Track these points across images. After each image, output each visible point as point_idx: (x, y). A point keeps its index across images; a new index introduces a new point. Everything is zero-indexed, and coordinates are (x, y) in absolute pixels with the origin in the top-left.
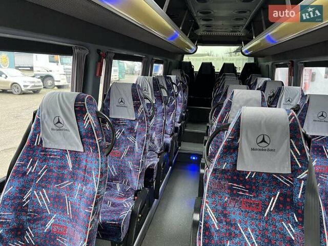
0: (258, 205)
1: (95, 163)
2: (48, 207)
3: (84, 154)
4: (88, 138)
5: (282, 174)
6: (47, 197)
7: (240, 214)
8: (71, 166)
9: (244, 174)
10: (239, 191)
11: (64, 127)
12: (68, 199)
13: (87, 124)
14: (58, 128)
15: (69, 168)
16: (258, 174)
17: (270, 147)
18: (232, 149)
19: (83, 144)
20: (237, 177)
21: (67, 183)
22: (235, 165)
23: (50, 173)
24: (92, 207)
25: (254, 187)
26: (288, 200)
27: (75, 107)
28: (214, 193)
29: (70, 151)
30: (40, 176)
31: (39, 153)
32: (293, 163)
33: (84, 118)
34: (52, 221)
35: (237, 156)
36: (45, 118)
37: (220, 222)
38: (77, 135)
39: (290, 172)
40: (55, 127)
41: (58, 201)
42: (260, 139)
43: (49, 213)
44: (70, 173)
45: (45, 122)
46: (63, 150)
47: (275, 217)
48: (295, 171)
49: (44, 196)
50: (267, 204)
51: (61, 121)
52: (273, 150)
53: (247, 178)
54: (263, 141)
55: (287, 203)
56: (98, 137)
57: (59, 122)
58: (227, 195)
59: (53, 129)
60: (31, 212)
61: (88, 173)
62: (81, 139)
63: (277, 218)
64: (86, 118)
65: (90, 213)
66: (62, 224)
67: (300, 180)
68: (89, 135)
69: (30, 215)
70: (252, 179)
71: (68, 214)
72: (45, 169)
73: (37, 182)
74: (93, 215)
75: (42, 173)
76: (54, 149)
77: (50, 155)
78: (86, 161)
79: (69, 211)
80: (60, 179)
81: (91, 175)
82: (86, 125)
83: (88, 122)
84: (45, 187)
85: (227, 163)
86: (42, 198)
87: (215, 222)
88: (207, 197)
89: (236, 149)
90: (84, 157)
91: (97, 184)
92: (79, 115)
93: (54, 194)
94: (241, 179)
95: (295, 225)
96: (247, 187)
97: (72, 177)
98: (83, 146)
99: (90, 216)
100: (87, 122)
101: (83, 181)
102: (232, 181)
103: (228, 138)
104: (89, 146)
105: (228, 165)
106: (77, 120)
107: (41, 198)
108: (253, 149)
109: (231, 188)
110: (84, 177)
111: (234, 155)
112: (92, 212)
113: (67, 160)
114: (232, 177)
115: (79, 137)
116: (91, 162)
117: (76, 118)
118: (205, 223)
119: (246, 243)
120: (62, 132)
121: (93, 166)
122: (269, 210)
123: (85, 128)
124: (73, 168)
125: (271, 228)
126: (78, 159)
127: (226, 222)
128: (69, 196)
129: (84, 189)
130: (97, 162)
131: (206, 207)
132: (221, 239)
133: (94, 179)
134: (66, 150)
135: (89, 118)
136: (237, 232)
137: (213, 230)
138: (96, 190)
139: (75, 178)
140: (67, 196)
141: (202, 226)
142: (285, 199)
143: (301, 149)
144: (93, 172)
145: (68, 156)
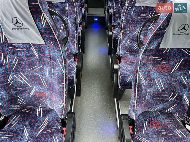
0: (168, 68)
1: (58, 53)
2: (28, 83)
3: (46, 46)
4: (48, 34)
5: (188, 49)
6: (24, 77)
7: (157, 74)
8: (37, 55)
9: (163, 50)
10: (158, 61)
11: (23, 27)
12: (41, 77)
13: (45, 23)
14: (19, 28)
15: (36, 57)
16: (172, 49)
17: (186, 33)
19: (44, 39)
21: (38, 67)
22: (159, 45)
23: (22, 62)
24: (64, 83)
25: (167, 58)
26: (188, 64)
27: (30, 8)
28: (144, 65)
29: (34, 45)
30: (14, 65)
31: (7, 48)
33: (40, 18)
34: (33, 91)
35: (162, 39)
37: (146, 80)
38: (37, 33)
40: (15, 27)
41: (34, 79)
42: (182, 27)
43: (30, 87)
44: (38, 60)
45: (4, 23)
46: (27, 44)
49: (23, 77)
50: (173, 66)
51: (19, 21)
52: (188, 34)
53: (164, 52)
54: (184, 28)
55: (186, 66)
56: (56, 33)
57: (17, 22)
58: (151, 65)
59: (13, 29)
60: (17, 88)
61: (53, 60)
62: (41, 35)
63: (178, 74)
64: (43, 18)
65: (64, 87)
66: (42, 91)
68: (48, 32)
69: (17, 90)
70: (167, 52)
71: (44, 86)
72: (16, 59)
73: (14, 69)
74: (65, 88)
75: (15, 62)
76: (19, 43)
77: (17, 48)
78: (49, 51)
79: (44, 84)
80: (31, 64)
81: (56, 61)
82: (44, 24)
83: (45, 21)
84: (21, 71)
85: (154, 45)
86: (22, 78)
87: (144, 82)
88: (140, 68)
89: (163, 35)
90: (46, 48)
91: (63, 68)
92: (35, 15)
93: (30, 75)
94: (160, 53)
95: (189, 77)
96: (164, 58)
97: (40, 63)
99: (63, 89)
100: (44, 21)
101: (51, 65)
102: (155, 55)
103: (159, 28)
104: (50, 40)
105: (154, 46)
107: (20, 78)
108: (174, 34)
109: (154, 60)
110: (51, 63)
111: (160, 39)
112: (64, 86)
113: (32, 51)
114: (155, 53)
115: (39, 33)
116: (54, 52)
117: (33, 18)
118: (139, 83)
119: (158, 88)
120: (22, 30)
121: (57, 55)
122: (175, 70)
123: (43, 26)
124: (39, 56)
125: (173, 79)
126: (41, 50)
127: (149, 80)
128: (42, 75)
129: (52, 71)
130: (59, 52)
131: (139, 74)
132: (146, 90)
133: (60, 65)
134: (29, 44)
135: (45, 18)
136: (154, 83)
137: (143, 86)
138: (64, 72)
139: (43, 63)
140: (40, 75)
141: (137, 85)
142: (186, 63)
144: (58, 60)
145: (32, 48)
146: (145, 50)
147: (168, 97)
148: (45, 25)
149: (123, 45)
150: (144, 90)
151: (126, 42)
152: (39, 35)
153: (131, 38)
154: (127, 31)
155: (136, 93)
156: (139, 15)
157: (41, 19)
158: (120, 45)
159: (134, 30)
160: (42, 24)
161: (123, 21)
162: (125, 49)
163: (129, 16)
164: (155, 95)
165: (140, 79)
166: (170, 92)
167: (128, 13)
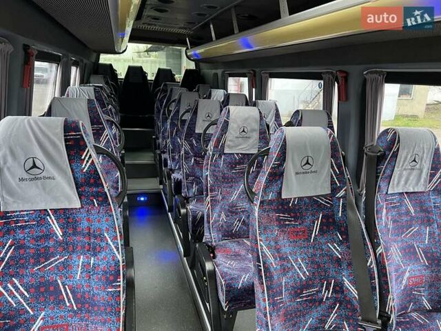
0: (304, 232)
1: (107, 220)
2: (28, 304)
3: (81, 210)
4: (90, 185)
5: (322, 196)
6: (21, 289)
7: (289, 246)
8: (59, 233)
9: (288, 201)
10: (285, 220)
11: (43, 174)
12: (62, 283)
13: (88, 164)
14: (33, 177)
15: (57, 237)
16: (300, 199)
17: (313, 169)
18: (277, 175)
19: (80, 196)
20: (282, 205)
21: (57, 260)
22: (280, 194)
23: (22, 251)
24: (120, 282)
25: (298, 214)
26: (331, 220)
27: (66, 141)
28: (265, 229)
29: (55, 211)
30: (2, 260)
32: (333, 183)
33: (82, 156)
34: (38, 324)
35: (282, 183)
36: (5, 163)
37: (275, 259)
38: (70, 185)
39: (329, 192)
40: (26, 176)
41: (44, 291)
42: (305, 161)
43: (32, 313)
44: (60, 243)
45: (6, 170)
46: (40, 210)
47: (321, 241)
48: (335, 190)
49: (17, 289)
50: (311, 229)
51: (38, 164)
52: (315, 172)
53: (290, 205)
54: (307, 163)
55: (330, 224)
56: (106, 182)
57: (34, 166)
58: (277, 228)
59: (21, 180)
61: (96, 237)
62: (77, 188)
63: (323, 241)
64: (86, 155)
65: (119, 291)
66: (59, 322)
67: (339, 198)
68: (92, 181)
70: (295, 205)
71: (68, 304)
72: (10, 247)
75: (6, 253)
76: (22, 211)
77: (17, 222)
78: (88, 220)
79: (69, 299)
80: (42, 256)
81: (103, 239)
82: (86, 167)
83: (90, 162)
84: (17, 275)
86: (14, 293)
87: (272, 260)
88: (260, 235)
89: (281, 174)
90: (83, 215)
91: (118, 250)
92: (72, 152)
93: (36, 281)
94: (286, 207)
95: (340, 243)
96: (292, 215)
97: (64, 249)
98: (80, 198)
99: (119, 296)
100: (87, 162)
101: (88, 250)
102: (279, 211)
103: (273, 164)
104: (91, 198)
105: (274, 194)
106: (69, 160)
107: (11, 294)
108: (297, 173)
109: (278, 220)
110: (89, 244)
111: (279, 182)
112: (121, 289)
113: (50, 225)
114: (278, 207)
115: (74, 185)
116: (99, 221)
117: (68, 157)
118: (264, 263)
119: (298, 274)
120: (39, 182)
121: (104, 226)
122: (315, 235)
123: (84, 171)
124: (64, 234)
125: (318, 253)
126: (70, 220)
127: (280, 257)
128: (64, 279)
129: (92, 262)
130: (110, 219)
131: (261, 245)
132: (279, 278)
133: (111, 244)
134: (46, 210)
135: (90, 155)
136: (289, 265)
137: (272, 270)
138: (120, 257)
139: (71, 249)
140: (61, 278)
141: (262, 268)
142: (328, 220)
143: (339, 167)
144: (106, 234)
145: (51, 218)
146: (262, 202)
147: (321, 292)
148: (88, 168)
149: (215, 222)
150: (276, 277)
151: (219, 216)
152: (72, 188)
153: (227, 207)
154: (218, 195)
155: (263, 284)
157: (83, 158)
158: (209, 222)
159: (230, 194)
160: (83, 166)
161: (209, 179)
162: (220, 230)
163: (217, 169)
164: (297, 291)
165: (264, 256)
166: (321, 279)
167: (215, 165)
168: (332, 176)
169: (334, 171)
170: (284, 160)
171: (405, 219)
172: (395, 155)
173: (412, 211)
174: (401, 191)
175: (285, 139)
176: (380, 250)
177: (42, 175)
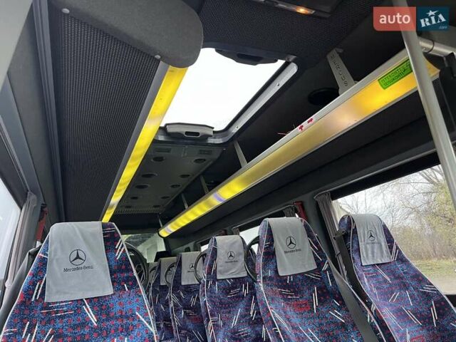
0: (306, 304)
1: (137, 301)
3: (113, 297)
4: (122, 271)
5: (311, 271)
7: (297, 317)
8: (94, 319)
9: (285, 278)
10: (288, 295)
11: (85, 264)
13: (121, 253)
14: (76, 267)
15: (92, 324)
16: (295, 276)
17: (297, 248)
18: (271, 254)
19: (113, 282)
20: (281, 282)
22: (276, 272)
23: (60, 340)
25: (297, 289)
26: (325, 291)
27: (104, 235)
28: (272, 300)
29: (89, 300)
31: (39, 313)
32: (316, 259)
33: (116, 246)
35: (276, 262)
36: (55, 255)
37: (288, 325)
39: (316, 267)
40: (70, 266)
42: (289, 241)
44: (95, 329)
45: (54, 262)
46: (77, 300)
47: (322, 310)
48: (320, 265)
50: (311, 301)
51: (81, 255)
52: (300, 250)
53: (288, 282)
54: (291, 242)
55: (325, 294)
57: (77, 257)
58: (282, 301)
59: (66, 270)
61: (128, 318)
62: (111, 275)
63: (324, 310)
64: (119, 245)
67: (325, 271)
68: (123, 267)
70: (292, 282)
72: (51, 335)
75: (47, 341)
76: (62, 302)
77: (57, 312)
78: (120, 304)
81: (134, 318)
82: (118, 255)
83: (122, 250)
85: (271, 270)
87: (285, 325)
88: (269, 304)
89: (274, 254)
90: (115, 300)
91: (150, 324)
92: (108, 244)
94: (285, 284)
95: (339, 309)
96: (292, 290)
97: (99, 335)
98: (113, 285)
100: (120, 250)
101: (122, 332)
102: (280, 287)
103: (265, 245)
104: (122, 283)
105: (272, 272)
106: (106, 250)
108: (286, 252)
110: (122, 326)
111: (273, 261)
113: (86, 313)
114: (278, 283)
116: (130, 303)
117: (105, 248)
118: (279, 326)
120: (80, 271)
121: (135, 306)
122: (317, 306)
123: (118, 259)
124: (98, 321)
125: (324, 322)
126: (103, 307)
127: (292, 326)
130: (140, 299)
131: (272, 312)
133: (143, 320)
134: (82, 300)
135: (122, 245)
136: (302, 335)
137: (288, 334)
138: (152, 330)
139: (105, 335)
141: (279, 332)
142: (322, 291)
143: (317, 244)
144: (137, 313)
145: (86, 307)
146: (264, 278)
148: (121, 256)
152: (107, 275)
153: (229, 334)
154: (218, 320)
156: (228, 294)
159: (229, 319)
161: (207, 304)
163: (213, 295)
165: (278, 320)
167: (211, 291)
168: (313, 253)
169: (314, 248)
170: (273, 241)
171: (385, 286)
172: (355, 232)
173: (389, 280)
174: (372, 263)
175: (269, 225)
176: (374, 307)
177: (82, 266)
